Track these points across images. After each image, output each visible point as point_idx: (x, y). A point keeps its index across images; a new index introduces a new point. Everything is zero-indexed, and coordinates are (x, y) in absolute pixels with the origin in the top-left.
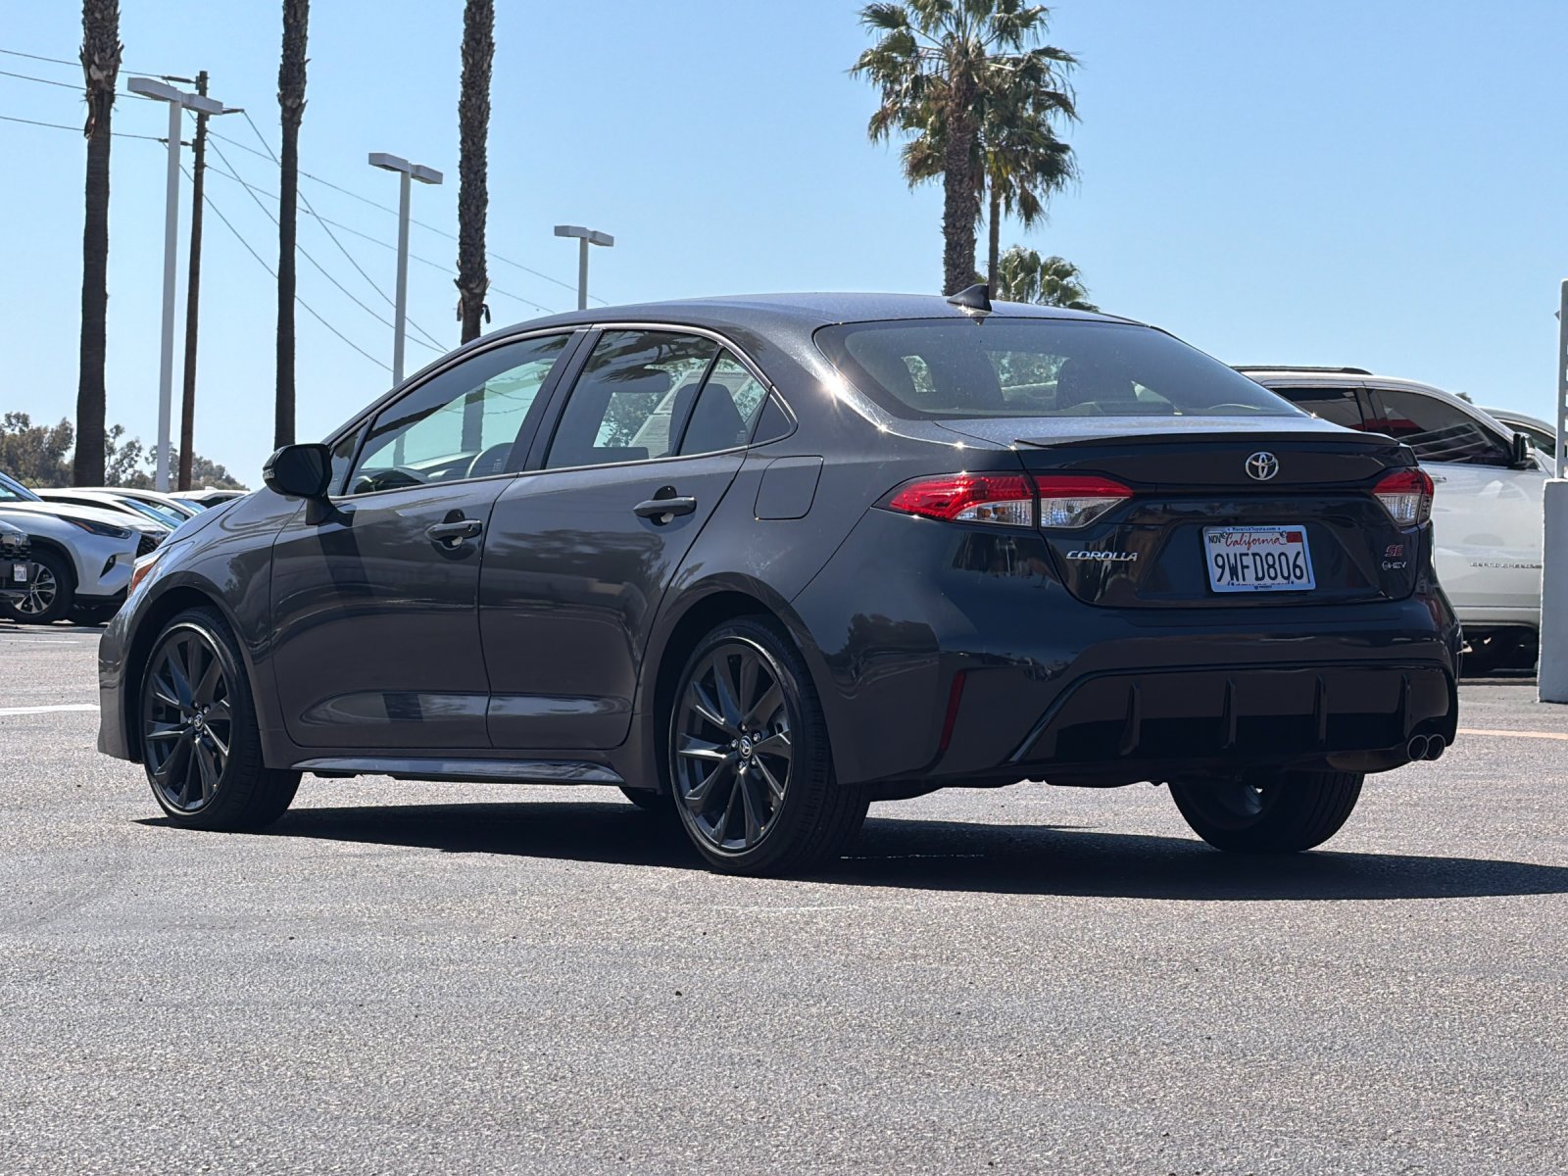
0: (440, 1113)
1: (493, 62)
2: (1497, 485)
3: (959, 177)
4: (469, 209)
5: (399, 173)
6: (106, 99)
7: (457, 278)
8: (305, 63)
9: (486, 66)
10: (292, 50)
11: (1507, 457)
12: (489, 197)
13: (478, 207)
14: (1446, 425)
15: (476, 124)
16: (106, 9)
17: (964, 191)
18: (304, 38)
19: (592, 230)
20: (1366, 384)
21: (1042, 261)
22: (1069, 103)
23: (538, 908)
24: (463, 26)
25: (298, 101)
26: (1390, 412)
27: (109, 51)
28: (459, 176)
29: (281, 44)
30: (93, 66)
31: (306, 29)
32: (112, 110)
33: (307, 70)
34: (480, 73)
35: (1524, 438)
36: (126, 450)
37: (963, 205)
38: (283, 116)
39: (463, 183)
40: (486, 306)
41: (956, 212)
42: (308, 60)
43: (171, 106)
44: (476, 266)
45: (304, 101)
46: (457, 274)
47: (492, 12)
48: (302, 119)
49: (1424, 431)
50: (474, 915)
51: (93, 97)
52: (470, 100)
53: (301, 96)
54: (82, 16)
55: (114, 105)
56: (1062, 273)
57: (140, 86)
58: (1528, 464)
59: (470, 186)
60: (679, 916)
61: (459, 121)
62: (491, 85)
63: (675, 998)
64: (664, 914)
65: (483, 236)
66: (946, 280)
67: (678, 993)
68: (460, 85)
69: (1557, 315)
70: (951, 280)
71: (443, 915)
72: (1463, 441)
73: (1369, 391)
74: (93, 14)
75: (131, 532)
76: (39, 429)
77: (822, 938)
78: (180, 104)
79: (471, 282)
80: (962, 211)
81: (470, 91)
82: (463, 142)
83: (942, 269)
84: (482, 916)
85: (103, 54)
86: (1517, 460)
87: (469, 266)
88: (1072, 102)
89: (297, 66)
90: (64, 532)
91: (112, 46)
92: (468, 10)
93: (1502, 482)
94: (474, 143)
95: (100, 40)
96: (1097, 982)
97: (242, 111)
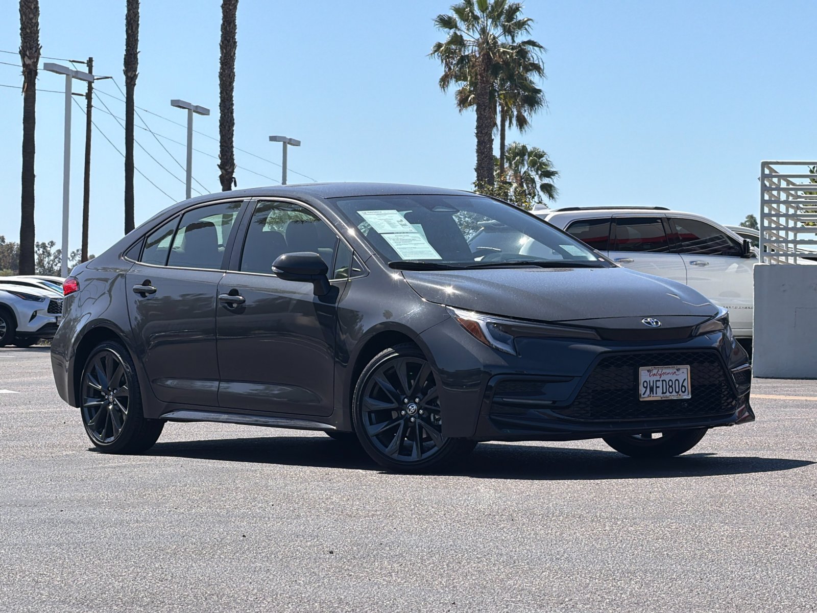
0: (96, 599)
1: (236, 52)
2: (735, 265)
3: (484, 107)
4: (225, 127)
5: (187, 110)
6: (33, 73)
7: (219, 164)
8: (137, 53)
9: (232, 54)
10: (130, 47)
11: (740, 252)
12: (235, 121)
13: (229, 127)
14: (709, 236)
15: (228, 83)
16: (32, 27)
17: (487, 114)
18: (137, 40)
19: (289, 138)
20: (667, 215)
21: (529, 150)
22: (540, 68)
23: (194, 493)
24: (220, 33)
25: (134, 73)
26: (681, 229)
27: (34, 49)
28: (220, 111)
29: (125, 44)
30: (26, 57)
31: (138, 36)
32: (36, 80)
33: (138, 57)
34: (230, 57)
35: (748, 242)
36: (57, 254)
37: (486, 121)
38: (126, 81)
39: (222, 115)
40: (234, 178)
41: (482, 125)
42: (139, 52)
43: (66, 77)
44: (229, 157)
45: (137, 73)
46: (219, 162)
47: (235, 26)
48: (136, 83)
49: (699, 239)
50: (160, 497)
51: (26, 73)
52: (224, 71)
53: (136, 70)
54: (20, 31)
55: (37, 77)
56: (540, 156)
57: (50, 67)
58: (751, 255)
59: (225, 116)
60: (264, 496)
61: (219, 82)
62: (235, 63)
63: (242, 538)
64: (256, 495)
65: (232, 142)
66: (478, 160)
67: (244, 536)
68: (219, 64)
69: (759, 179)
70: (480, 160)
71: (145, 497)
72: (718, 244)
73: (669, 219)
74: (25, 30)
75: (45, 299)
76: (11, 244)
77: (332, 507)
78: (71, 76)
79: (226, 165)
80: (485, 124)
81: (224, 67)
82: (221, 93)
83: (476, 155)
84: (164, 498)
85: (31, 50)
86: (745, 253)
87: (225, 157)
88: (542, 67)
89: (133, 55)
90: (10, 299)
91: (35, 47)
92: (223, 25)
93: (738, 264)
94: (226, 93)
95: (29, 44)
96: (459, 527)
97: (111, 78)
